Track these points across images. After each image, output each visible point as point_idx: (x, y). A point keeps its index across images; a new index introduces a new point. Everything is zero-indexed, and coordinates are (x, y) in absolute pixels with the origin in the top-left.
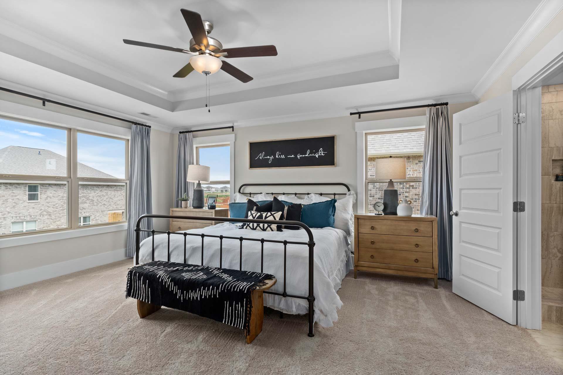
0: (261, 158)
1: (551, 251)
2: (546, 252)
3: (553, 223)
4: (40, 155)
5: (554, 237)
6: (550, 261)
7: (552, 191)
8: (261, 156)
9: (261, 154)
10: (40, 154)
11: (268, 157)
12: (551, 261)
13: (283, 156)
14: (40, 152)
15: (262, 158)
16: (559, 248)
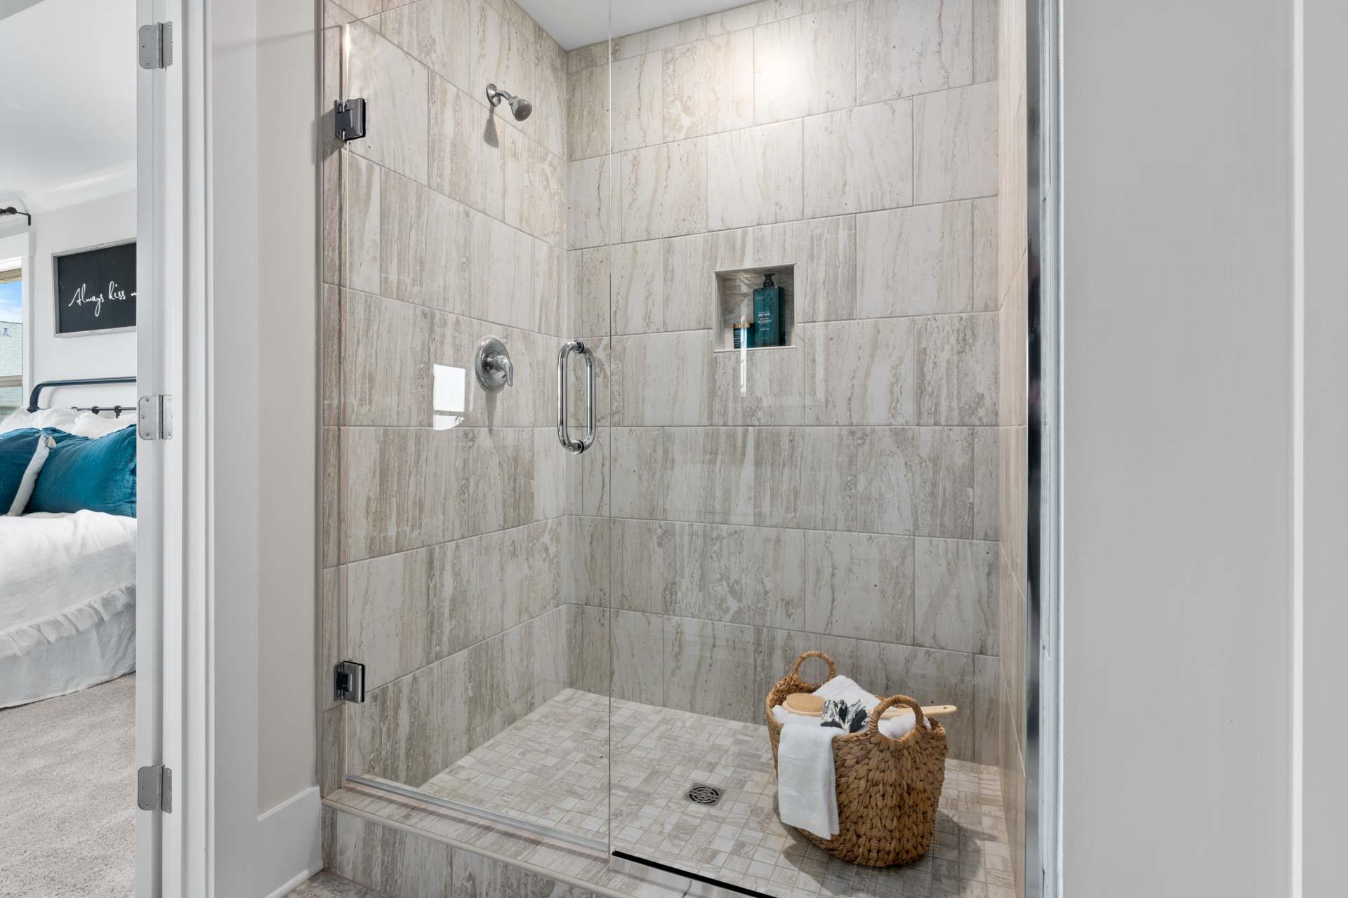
0: (79, 301)
1: (712, 591)
2: (701, 595)
3: (717, 493)
4: (7, 338)
5: (721, 542)
6: (710, 626)
7: (715, 381)
8: (80, 296)
9: (79, 289)
10: (8, 335)
11: (94, 299)
12: (713, 624)
13: (123, 292)
14: (8, 330)
15: (81, 301)
16: (732, 581)
